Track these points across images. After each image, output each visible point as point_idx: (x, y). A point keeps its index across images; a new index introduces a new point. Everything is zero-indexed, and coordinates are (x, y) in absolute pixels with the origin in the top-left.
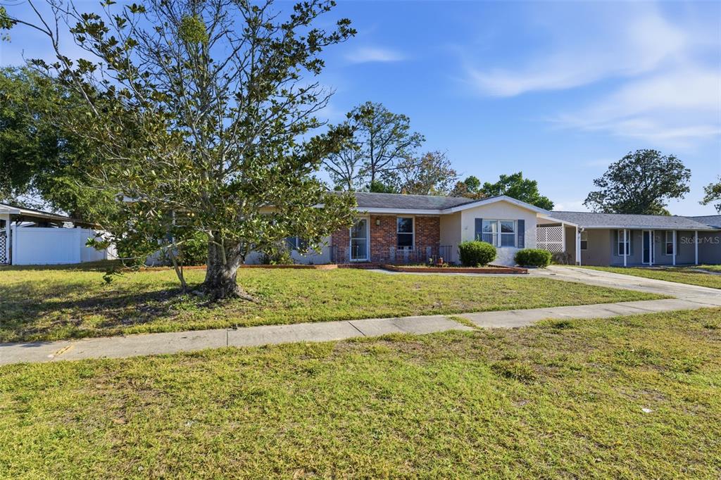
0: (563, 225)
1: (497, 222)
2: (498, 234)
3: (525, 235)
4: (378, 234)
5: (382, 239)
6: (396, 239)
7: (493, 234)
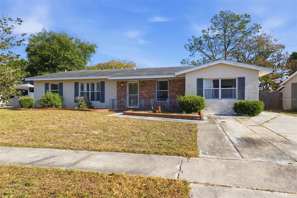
1: (218, 80)
2: (218, 90)
3: (245, 89)
4: (144, 92)
5: (145, 94)
6: (155, 95)
7: (214, 89)
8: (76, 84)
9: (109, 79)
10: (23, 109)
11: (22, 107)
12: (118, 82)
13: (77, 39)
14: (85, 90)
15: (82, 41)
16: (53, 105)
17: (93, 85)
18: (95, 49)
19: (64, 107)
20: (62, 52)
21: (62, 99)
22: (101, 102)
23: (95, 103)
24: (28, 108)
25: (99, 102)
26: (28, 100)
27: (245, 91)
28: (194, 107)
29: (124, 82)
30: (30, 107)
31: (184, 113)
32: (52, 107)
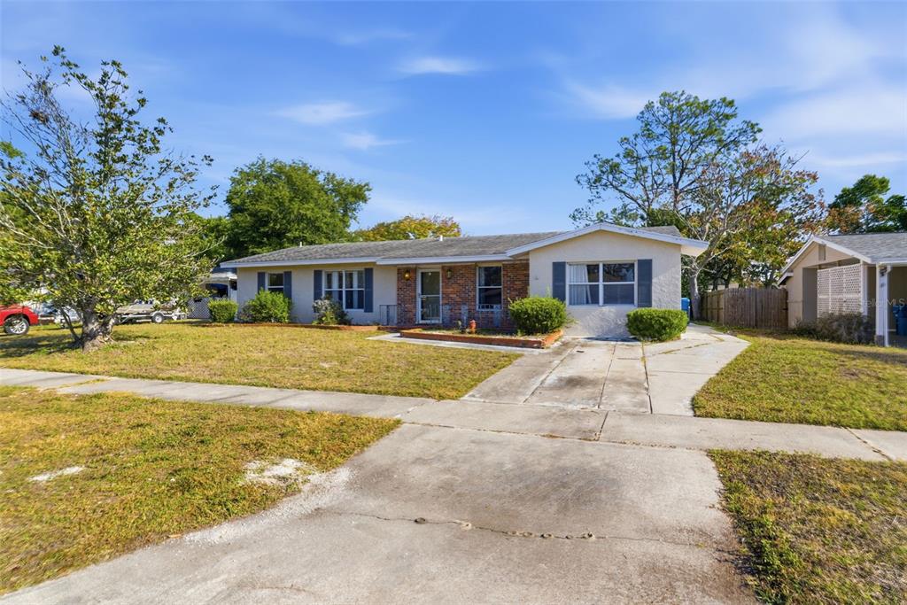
0: (861, 263)
1: (597, 266)
2: (598, 285)
3: (653, 284)
4: (451, 290)
5: (455, 296)
6: (475, 296)
7: (590, 286)
8: (318, 274)
9: (378, 263)
10: (216, 324)
11: (215, 320)
12: (399, 270)
13: (328, 174)
14: (335, 287)
15: (338, 178)
16: (271, 316)
17: (350, 276)
18: (366, 193)
19: (294, 321)
20: (296, 205)
21: (290, 305)
22: (365, 311)
23: (355, 313)
24: (225, 323)
25: (362, 310)
26: (226, 308)
27: (653, 288)
28: (540, 321)
29: (411, 270)
30: (230, 320)
31: (519, 334)
32: (270, 321)
